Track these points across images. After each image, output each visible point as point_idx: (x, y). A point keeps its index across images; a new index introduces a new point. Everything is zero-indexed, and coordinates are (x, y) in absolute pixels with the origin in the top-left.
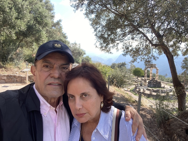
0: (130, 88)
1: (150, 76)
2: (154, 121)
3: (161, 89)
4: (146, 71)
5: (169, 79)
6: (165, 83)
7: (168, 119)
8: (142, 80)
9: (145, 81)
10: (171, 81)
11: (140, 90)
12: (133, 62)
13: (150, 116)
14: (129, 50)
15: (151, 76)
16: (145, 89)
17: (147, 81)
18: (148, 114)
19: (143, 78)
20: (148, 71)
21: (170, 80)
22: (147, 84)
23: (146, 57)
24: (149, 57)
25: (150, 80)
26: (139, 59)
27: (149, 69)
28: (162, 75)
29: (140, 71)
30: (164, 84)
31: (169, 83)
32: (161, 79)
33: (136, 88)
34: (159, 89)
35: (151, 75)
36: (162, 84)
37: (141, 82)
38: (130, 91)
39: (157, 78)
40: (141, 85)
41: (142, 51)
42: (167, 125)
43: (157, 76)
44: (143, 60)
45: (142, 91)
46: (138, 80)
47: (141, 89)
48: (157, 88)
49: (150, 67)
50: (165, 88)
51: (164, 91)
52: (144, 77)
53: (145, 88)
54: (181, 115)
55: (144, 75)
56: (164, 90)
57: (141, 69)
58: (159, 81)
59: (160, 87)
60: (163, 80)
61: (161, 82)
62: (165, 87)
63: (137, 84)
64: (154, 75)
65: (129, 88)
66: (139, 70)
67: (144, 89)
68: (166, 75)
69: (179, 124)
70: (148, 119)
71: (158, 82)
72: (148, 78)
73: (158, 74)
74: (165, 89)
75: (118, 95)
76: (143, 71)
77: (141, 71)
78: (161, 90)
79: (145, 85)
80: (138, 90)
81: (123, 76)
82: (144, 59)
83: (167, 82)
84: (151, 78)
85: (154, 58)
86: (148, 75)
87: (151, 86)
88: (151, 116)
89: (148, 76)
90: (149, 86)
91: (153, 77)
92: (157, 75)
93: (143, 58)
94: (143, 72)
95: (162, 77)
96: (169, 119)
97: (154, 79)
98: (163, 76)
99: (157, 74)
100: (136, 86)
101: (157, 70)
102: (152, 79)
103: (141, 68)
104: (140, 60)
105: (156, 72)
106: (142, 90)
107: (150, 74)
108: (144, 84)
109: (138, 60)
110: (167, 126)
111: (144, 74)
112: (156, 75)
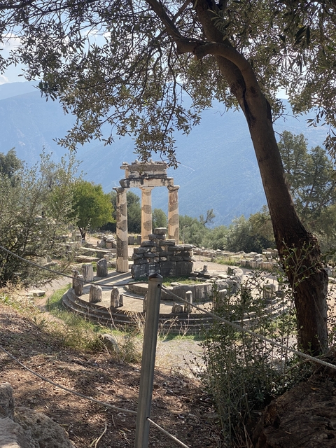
0: (49, 294)
1: (143, 221)
2: (204, 420)
3: (192, 284)
4: (123, 200)
5: (221, 236)
6: (206, 255)
7: (269, 398)
8: (105, 247)
9: (120, 249)
10: (229, 242)
11: (95, 300)
12: (81, 139)
13: (181, 401)
14: (59, 70)
15: (147, 224)
16: (121, 291)
17: (130, 251)
18: (169, 394)
19: (110, 236)
20: (131, 199)
21: (224, 240)
22: (131, 267)
23: (144, 114)
24: (159, 112)
25: (144, 246)
26: (112, 122)
27: (134, 188)
28: (193, 214)
29: (91, 200)
30: (203, 258)
31: (224, 253)
32: (188, 234)
33: (76, 289)
34: (181, 284)
35: (145, 218)
36: (193, 257)
37: (100, 255)
38: (49, 308)
39: (172, 234)
40: (102, 274)
41: (125, 82)
42: (266, 426)
43: (172, 222)
44: (129, 128)
45: (106, 300)
46: (87, 246)
47: (104, 292)
48: (176, 278)
49: (141, 179)
50: (208, 277)
51: (205, 293)
52: (112, 228)
53: (119, 285)
54: (318, 373)
55: (111, 220)
56: (205, 287)
57: (98, 189)
58: (180, 244)
59: (187, 274)
60: (197, 242)
61: (190, 249)
62: (210, 272)
63: (84, 270)
64: (159, 220)
65: (42, 295)
66: (89, 194)
67: (115, 292)
68: (210, 216)
69: (314, 412)
70: (176, 417)
71: (176, 250)
72: (133, 235)
73: (177, 212)
74: (207, 283)
75: (10, 323)
76: (107, 197)
77: (99, 200)
78: (193, 289)
79: (119, 272)
80: (86, 298)
81: (20, 220)
82: (133, 121)
83: (215, 248)
84: (145, 234)
85: (181, 120)
86: (133, 217)
87: (146, 271)
88: (187, 401)
89: (134, 226)
90: (139, 273)
91: (154, 227)
92: (175, 216)
93: (128, 115)
94: (109, 205)
95: (195, 226)
96: (272, 398)
97: (160, 235)
98: (199, 220)
99: (171, 210)
100: (76, 279)
101: (173, 190)
102: (150, 236)
103: (96, 184)
104: (115, 130)
105: (168, 203)
106: (109, 299)
107: (143, 213)
108: (113, 266)
109: (107, 129)
110: (265, 431)
111: (115, 216)
112: (169, 216)
